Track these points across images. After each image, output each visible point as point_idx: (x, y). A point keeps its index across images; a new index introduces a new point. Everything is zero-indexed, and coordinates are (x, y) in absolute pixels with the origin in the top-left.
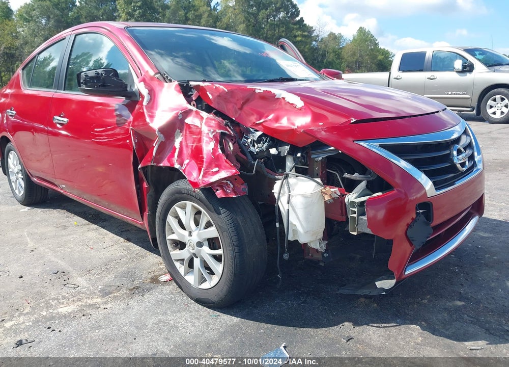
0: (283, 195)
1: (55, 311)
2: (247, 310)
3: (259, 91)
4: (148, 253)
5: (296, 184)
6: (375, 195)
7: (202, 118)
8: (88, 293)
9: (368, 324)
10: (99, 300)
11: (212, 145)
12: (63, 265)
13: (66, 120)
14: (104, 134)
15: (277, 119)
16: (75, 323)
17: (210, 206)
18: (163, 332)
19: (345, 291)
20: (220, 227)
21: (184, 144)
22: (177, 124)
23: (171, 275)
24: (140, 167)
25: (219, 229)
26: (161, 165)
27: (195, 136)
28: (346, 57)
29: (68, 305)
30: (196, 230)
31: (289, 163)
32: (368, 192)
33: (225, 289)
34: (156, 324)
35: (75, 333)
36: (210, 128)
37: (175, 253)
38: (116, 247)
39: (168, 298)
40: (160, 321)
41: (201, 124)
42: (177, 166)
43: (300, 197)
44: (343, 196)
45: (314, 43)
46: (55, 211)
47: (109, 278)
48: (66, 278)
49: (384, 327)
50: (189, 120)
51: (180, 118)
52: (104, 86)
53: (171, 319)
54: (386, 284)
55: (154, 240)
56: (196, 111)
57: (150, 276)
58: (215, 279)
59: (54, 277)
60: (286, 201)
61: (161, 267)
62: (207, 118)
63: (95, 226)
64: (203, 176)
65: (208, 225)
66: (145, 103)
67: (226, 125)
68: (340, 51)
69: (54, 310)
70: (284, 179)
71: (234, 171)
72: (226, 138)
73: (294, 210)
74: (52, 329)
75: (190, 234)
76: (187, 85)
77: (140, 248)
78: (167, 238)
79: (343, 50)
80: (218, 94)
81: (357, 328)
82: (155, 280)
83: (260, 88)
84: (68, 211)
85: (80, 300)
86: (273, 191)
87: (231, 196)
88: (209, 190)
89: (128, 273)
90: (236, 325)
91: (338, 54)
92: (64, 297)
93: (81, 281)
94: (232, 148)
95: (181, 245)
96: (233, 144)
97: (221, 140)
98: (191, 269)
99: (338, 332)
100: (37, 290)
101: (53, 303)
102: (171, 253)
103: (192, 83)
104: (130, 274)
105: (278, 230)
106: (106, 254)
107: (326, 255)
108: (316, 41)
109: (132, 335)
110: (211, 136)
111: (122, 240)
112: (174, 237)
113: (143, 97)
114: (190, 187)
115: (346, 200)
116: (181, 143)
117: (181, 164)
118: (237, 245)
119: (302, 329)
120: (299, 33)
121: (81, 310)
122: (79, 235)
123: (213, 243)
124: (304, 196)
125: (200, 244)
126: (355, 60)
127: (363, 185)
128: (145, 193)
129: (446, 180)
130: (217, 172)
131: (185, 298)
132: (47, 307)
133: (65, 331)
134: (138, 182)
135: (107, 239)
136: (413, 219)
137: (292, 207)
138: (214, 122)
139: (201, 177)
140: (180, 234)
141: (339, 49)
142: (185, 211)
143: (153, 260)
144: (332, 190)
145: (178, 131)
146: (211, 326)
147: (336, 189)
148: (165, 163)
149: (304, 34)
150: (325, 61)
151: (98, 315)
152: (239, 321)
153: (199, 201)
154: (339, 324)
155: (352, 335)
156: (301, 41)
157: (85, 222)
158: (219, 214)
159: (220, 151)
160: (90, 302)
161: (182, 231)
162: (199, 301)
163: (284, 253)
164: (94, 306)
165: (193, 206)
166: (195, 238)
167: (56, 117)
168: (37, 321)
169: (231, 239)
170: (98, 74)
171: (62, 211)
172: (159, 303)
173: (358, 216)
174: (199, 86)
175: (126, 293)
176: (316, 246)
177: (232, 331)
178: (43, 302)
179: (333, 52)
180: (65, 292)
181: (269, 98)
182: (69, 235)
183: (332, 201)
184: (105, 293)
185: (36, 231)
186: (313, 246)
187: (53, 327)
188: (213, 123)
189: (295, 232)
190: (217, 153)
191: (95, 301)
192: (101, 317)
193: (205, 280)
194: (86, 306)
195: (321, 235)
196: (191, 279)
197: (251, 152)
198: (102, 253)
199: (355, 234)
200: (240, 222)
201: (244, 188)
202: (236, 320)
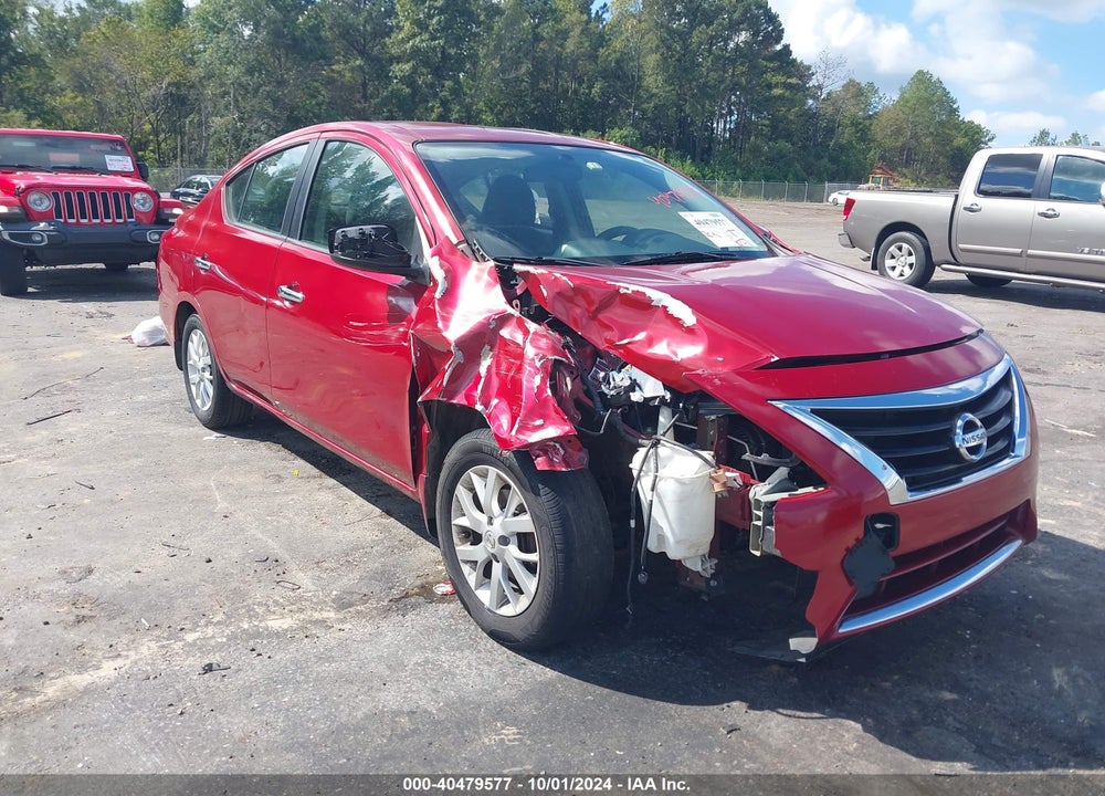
0: (646, 474)
1: (262, 625)
2: (572, 660)
3: (625, 291)
4: (421, 540)
5: (670, 458)
6: (801, 491)
7: (526, 332)
8: (315, 600)
9: (773, 710)
10: (332, 615)
11: (537, 380)
12: (275, 547)
13: (300, 295)
14: (364, 333)
15: (650, 342)
16: (292, 647)
17: (525, 480)
18: (431, 679)
19: (742, 649)
20: (537, 517)
21: (494, 370)
22: (484, 336)
23: (454, 585)
24: (420, 400)
25: (535, 518)
26: (455, 401)
27: (512, 360)
28: (879, 136)
29: (283, 616)
30: (500, 515)
31: (665, 419)
32: (789, 485)
33: (536, 621)
34: (420, 665)
35: (292, 663)
36: (538, 351)
37: (464, 550)
38: (366, 524)
39: (444, 624)
40: (427, 661)
41: (524, 342)
42: (479, 407)
43: (672, 481)
44: (747, 486)
45: (810, 102)
46: (262, 444)
47: (350, 579)
48: (280, 570)
49: (799, 717)
50: (505, 333)
51: (491, 327)
52: (371, 256)
53: (445, 659)
54: (803, 644)
55: (432, 522)
56: (518, 318)
57: (418, 582)
58: (524, 602)
59: (260, 567)
60: (650, 486)
61: (440, 568)
62: (535, 333)
63: (332, 482)
64: (518, 432)
65: (520, 510)
66: (438, 295)
67: (565, 346)
68: (867, 123)
69: (260, 621)
70: (652, 447)
71: (567, 428)
72: (562, 368)
73: (661, 502)
74: (257, 652)
75: (490, 522)
76: (510, 268)
77: (407, 530)
78: (453, 522)
79: (875, 122)
80: (557, 290)
81: (752, 713)
82: (426, 592)
83: (628, 287)
84: (285, 446)
85: (301, 610)
86: (631, 466)
87: (559, 469)
88: (525, 454)
89: (383, 573)
90: (551, 683)
91: (863, 130)
92: (275, 602)
93: (305, 580)
94: (570, 388)
95: (474, 537)
96: (573, 381)
97: (553, 372)
98: (487, 580)
99: (717, 716)
100: (234, 585)
101: (260, 610)
102: (457, 548)
103: (517, 267)
104: (385, 576)
105: (633, 532)
106: (346, 536)
107: (712, 583)
108: (815, 98)
109: (381, 678)
110: (538, 364)
111: (378, 511)
112: (463, 521)
113: (436, 284)
114: (495, 444)
115: (751, 495)
116: (489, 368)
117: (486, 405)
118: (561, 551)
119: (658, 702)
120: (780, 78)
121: (303, 628)
122: (304, 497)
123: (525, 542)
124: (680, 482)
125: (504, 541)
126: (899, 144)
127: (782, 472)
128: (425, 442)
129: (939, 475)
130: (541, 427)
131: (473, 627)
132: (250, 617)
133: (278, 658)
134: (415, 421)
135: (351, 508)
136: (857, 540)
137: (659, 496)
138: (544, 340)
139: (513, 432)
140: (473, 519)
141: (864, 119)
142: (485, 482)
143: (427, 554)
144: (729, 474)
145: (487, 347)
146: (509, 679)
147: (735, 474)
148: (459, 400)
149: (788, 81)
150: (832, 144)
151: (329, 638)
152: (557, 676)
153: (509, 469)
154: (723, 703)
155: (739, 723)
156: (781, 97)
157: (315, 471)
158: (537, 494)
159: (549, 392)
160: (317, 616)
161: (477, 514)
162: (495, 635)
163: (639, 573)
164: (323, 624)
165: (498, 474)
166: (497, 529)
167: (284, 288)
168: (233, 638)
169: (553, 539)
170: (363, 234)
171: (276, 447)
172: (429, 631)
173: (764, 525)
174: (528, 272)
175: (376, 608)
176: (695, 566)
177: (542, 692)
178: (244, 607)
179: (852, 124)
180: (279, 594)
181: (641, 304)
182: (286, 493)
183: (725, 494)
184: (342, 604)
185: (231, 481)
186: (688, 564)
187: (259, 649)
188: (543, 342)
189: (661, 538)
190: (545, 395)
191: (325, 615)
192: (334, 643)
193: (508, 602)
194: (310, 622)
195: (705, 549)
196: (485, 596)
197: (603, 394)
198: (341, 534)
199: (758, 553)
200: (570, 513)
201: (582, 458)
202: (550, 673)
